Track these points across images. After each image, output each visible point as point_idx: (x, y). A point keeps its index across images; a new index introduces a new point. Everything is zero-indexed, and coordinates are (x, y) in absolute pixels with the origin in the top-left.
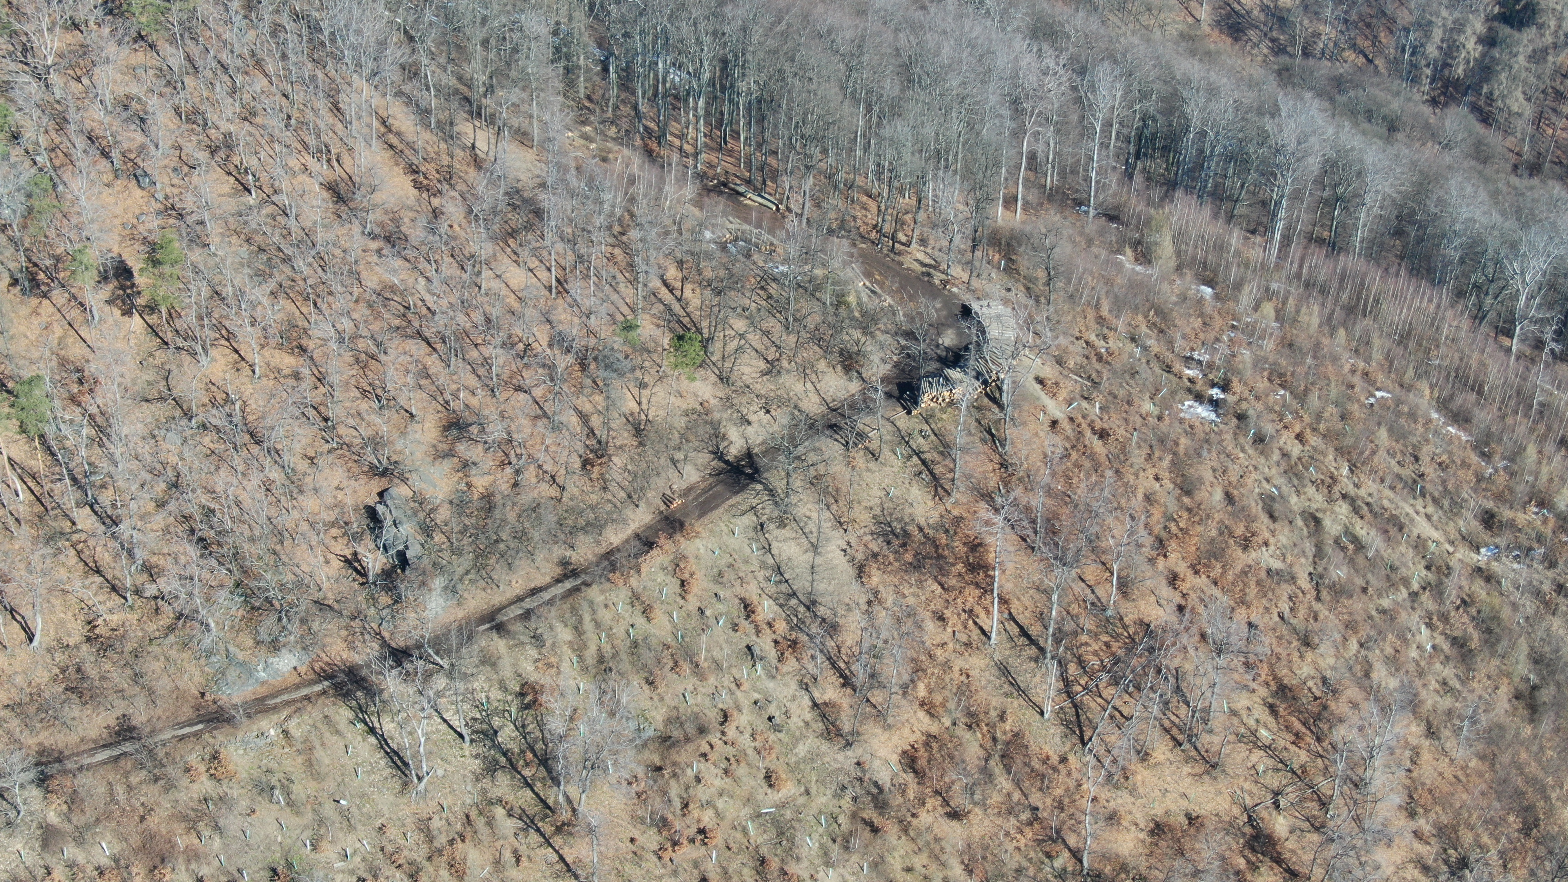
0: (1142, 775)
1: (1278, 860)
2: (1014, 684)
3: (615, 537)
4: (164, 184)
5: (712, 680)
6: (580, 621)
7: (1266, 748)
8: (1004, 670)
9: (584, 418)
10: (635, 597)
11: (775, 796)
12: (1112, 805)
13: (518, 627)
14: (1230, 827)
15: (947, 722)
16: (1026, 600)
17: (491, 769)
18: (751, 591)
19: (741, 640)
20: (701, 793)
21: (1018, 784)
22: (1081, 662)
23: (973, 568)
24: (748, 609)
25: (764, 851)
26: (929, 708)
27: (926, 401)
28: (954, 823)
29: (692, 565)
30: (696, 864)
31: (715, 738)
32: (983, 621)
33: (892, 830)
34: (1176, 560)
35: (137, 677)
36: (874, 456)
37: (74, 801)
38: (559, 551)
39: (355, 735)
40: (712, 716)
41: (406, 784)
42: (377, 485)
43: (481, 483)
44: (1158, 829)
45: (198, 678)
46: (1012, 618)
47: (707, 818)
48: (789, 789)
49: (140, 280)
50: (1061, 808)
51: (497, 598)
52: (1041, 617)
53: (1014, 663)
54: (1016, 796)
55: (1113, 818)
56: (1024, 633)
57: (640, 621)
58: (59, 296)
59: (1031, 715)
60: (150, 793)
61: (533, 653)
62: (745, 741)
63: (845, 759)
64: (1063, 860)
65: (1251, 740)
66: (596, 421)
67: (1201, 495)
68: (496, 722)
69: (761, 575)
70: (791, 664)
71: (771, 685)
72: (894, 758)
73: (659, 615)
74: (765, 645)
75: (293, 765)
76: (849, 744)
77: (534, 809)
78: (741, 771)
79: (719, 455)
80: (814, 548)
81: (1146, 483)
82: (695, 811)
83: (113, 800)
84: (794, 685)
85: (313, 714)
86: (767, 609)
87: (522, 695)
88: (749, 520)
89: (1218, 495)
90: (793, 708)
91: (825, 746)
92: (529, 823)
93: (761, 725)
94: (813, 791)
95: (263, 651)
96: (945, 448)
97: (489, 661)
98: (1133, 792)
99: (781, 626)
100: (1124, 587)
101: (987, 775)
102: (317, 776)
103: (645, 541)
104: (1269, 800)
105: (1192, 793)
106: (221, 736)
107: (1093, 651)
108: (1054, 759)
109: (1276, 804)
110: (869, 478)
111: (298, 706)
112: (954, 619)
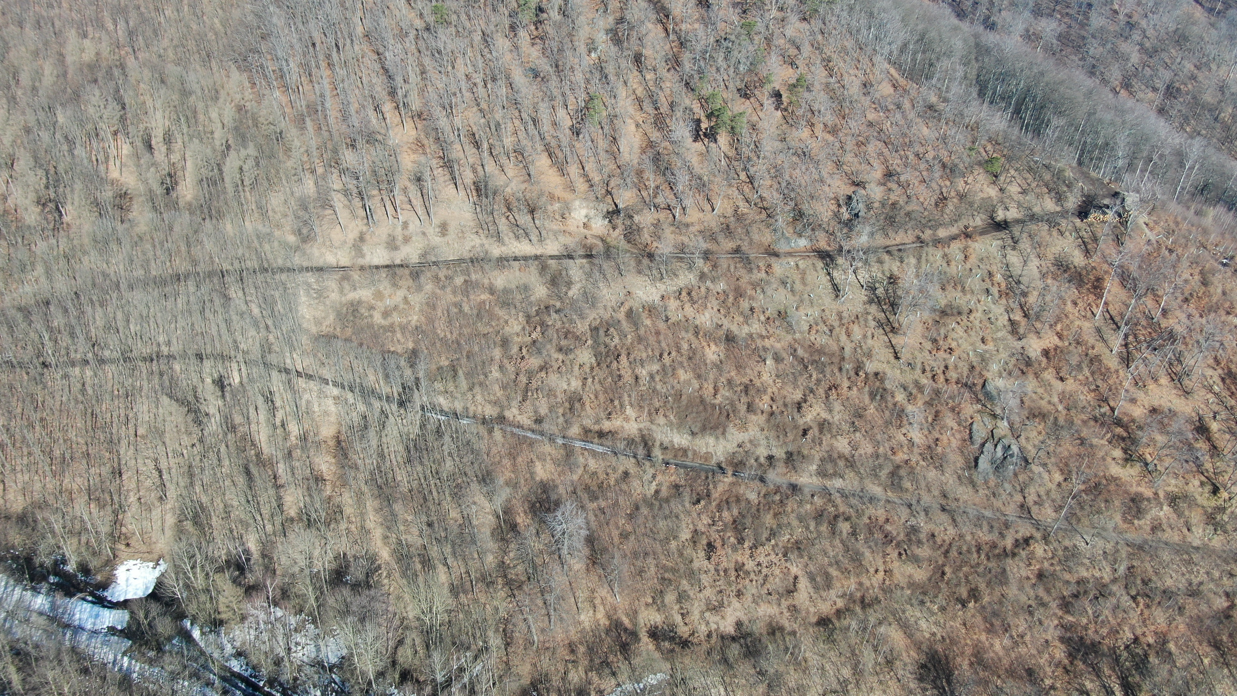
0: (1152, 386)
1: (1209, 439)
2: (1102, 337)
3: (942, 233)
4: (802, 69)
5: (968, 296)
6: (921, 257)
7: (1215, 393)
8: (1098, 330)
9: (941, 187)
10: (945, 255)
11: (983, 346)
12: (1134, 396)
13: (896, 253)
14: (1189, 421)
15: (1067, 344)
16: (1117, 306)
17: (871, 302)
18: (994, 269)
19: (985, 286)
20: (953, 335)
21: (1093, 373)
22: (1135, 336)
23: (1095, 288)
24: (990, 274)
25: (975, 364)
26: (1060, 336)
27: (1091, 218)
28: (1059, 382)
29: (971, 250)
30: (944, 360)
31: (964, 317)
32: (1094, 309)
33: (1031, 376)
34: (1192, 308)
35: (748, 232)
36: (1062, 234)
37: (715, 266)
38: (918, 232)
39: (822, 274)
40: (966, 310)
41: (837, 296)
42: (853, 188)
43: (893, 197)
44: (1154, 411)
45: (769, 240)
46: (1108, 311)
47: (954, 345)
48: (990, 346)
49: (784, 98)
50: (1110, 390)
51: (888, 243)
52: (1122, 315)
53: (1104, 329)
54: (1091, 379)
55: (1133, 401)
56: (1112, 318)
57: (945, 265)
58: (752, 99)
59: (1107, 351)
60: (742, 272)
61: (898, 264)
62: (977, 323)
63: (1018, 345)
64: (1105, 409)
65: (1210, 390)
66: (945, 190)
67: (1212, 289)
68: (877, 285)
69: (999, 265)
70: (1004, 301)
71: (993, 306)
72: (1039, 350)
73: (953, 263)
74: (995, 290)
75: (797, 277)
76: (1020, 339)
77: (884, 321)
78: (973, 333)
79: (992, 218)
80: (1025, 262)
81: (1186, 275)
82: (950, 340)
83: (729, 270)
84: (1002, 309)
85: (809, 262)
86: (998, 277)
87: (890, 278)
88: (1000, 242)
89: (1219, 291)
90: (1000, 318)
91: (1009, 337)
92: (880, 325)
93: (985, 318)
94: (1001, 350)
95: (795, 236)
96: (1095, 240)
97: (880, 262)
99: (1003, 285)
100: (1165, 312)
101: (1079, 367)
102: (804, 284)
103: (954, 238)
104: (1211, 415)
105: (1174, 401)
106: (773, 260)
107: (1142, 334)
108: (1113, 370)
109: (1215, 417)
110: (1057, 241)
111: (804, 258)
112: (1080, 304)
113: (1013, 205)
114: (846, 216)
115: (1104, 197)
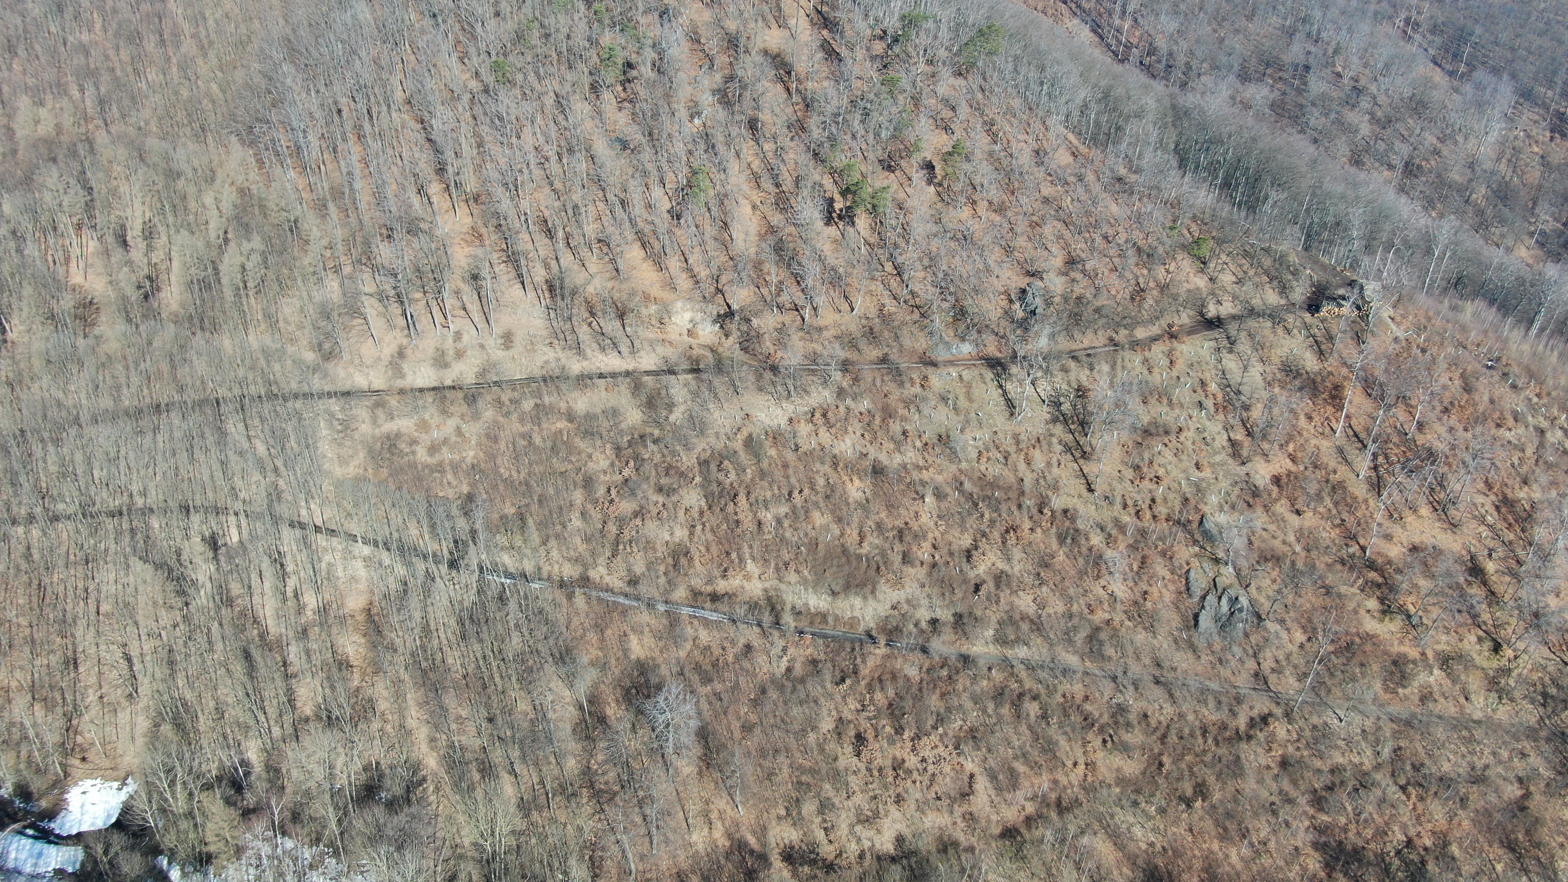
0: (1410, 518)
1: (1485, 583)
2: (1345, 459)
3: (1141, 333)
4: (958, 134)
5: (1177, 411)
6: (1115, 363)
7: (1488, 525)
8: (1340, 451)
9: (1137, 278)
10: (1146, 361)
11: (1199, 474)
12: (1389, 531)
13: (1084, 359)
14: (1459, 560)
15: (1302, 468)
16: (1361, 420)
17: (1055, 420)
18: (1207, 376)
19: (1197, 397)
20: (1159, 460)
21: (1336, 504)
22: (1386, 457)
23: (1333, 397)
24: (1203, 383)
25: (1189, 496)
26: (1293, 459)
27: (1323, 312)
28: (1295, 517)
29: (1178, 354)
30: (1150, 491)
31: (1173, 437)
32: (1334, 425)
33: (1259, 510)
34: (1453, 420)
35: (897, 337)
36: (1288, 331)
37: (856, 380)
38: (1110, 333)
39: (992, 386)
40: (1174, 428)
41: (1012, 414)
42: (1027, 280)
43: (1078, 290)
44: (1414, 549)
45: (924, 345)
46: (1351, 426)
47: (1161, 472)
48: (1207, 473)
49: (938, 170)
50: (1359, 524)
51: (1074, 347)
52: (1368, 431)
53: (1347, 448)
54: (1334, 512)
55: (1388, 537)
56: (1356, 435)
57: (1146, 372)
58: (897, 173)
59: (1352, 476)
60: (891, 387)
61: (1087, 372)
62: (1189, 444)
63: (1242, 471)
64: (1354, 549)
65: (1482, 521)
66: (1141, 280)
67: (1476, 395)
68: (1062, 399)
69: (1213, 372)
70: (1221, 417)
71: (1208, 423)
72: (1268, 477)
73: (1156, 370)
74: (1209, 403)
75: (961, 392)
76: (1243, 463)
77: (1072, 444)
78: (1184, 457)
79: (1202, 314)
80: (1245, 368)
81: (1444, 380)
82: (1156, 467)
83: (874, 384)
84: (1220, 427)
85: (976, 372)
86: (1213, 387)
87: (1078, 390)
88: (1213, 344)
89: (1486, 398)
90: (1217, 437)
91: (1230, 461)
92: (1068, 449)
93: (1198, 439)
94: (1220, 477)
95: (957, 340)
96: (1331, 338)
97: (1065, 370)
98: (1404, 527)
99: (1220, 396)
100: (1421, 426)
101: (1319, 497)
102: (970, 400)
103: (1155, 339)
104: (1486, 552)
105: (1439, 537)
106: (930, 370)
107: (1395, 453)
108: (1360, 499)
109: (1490, 555)
110: (1283, 342)
111: (968, 367)
112: (1317, 418)
113: (1226, 299)
114: (1020, 314)
115: (1339, 286)
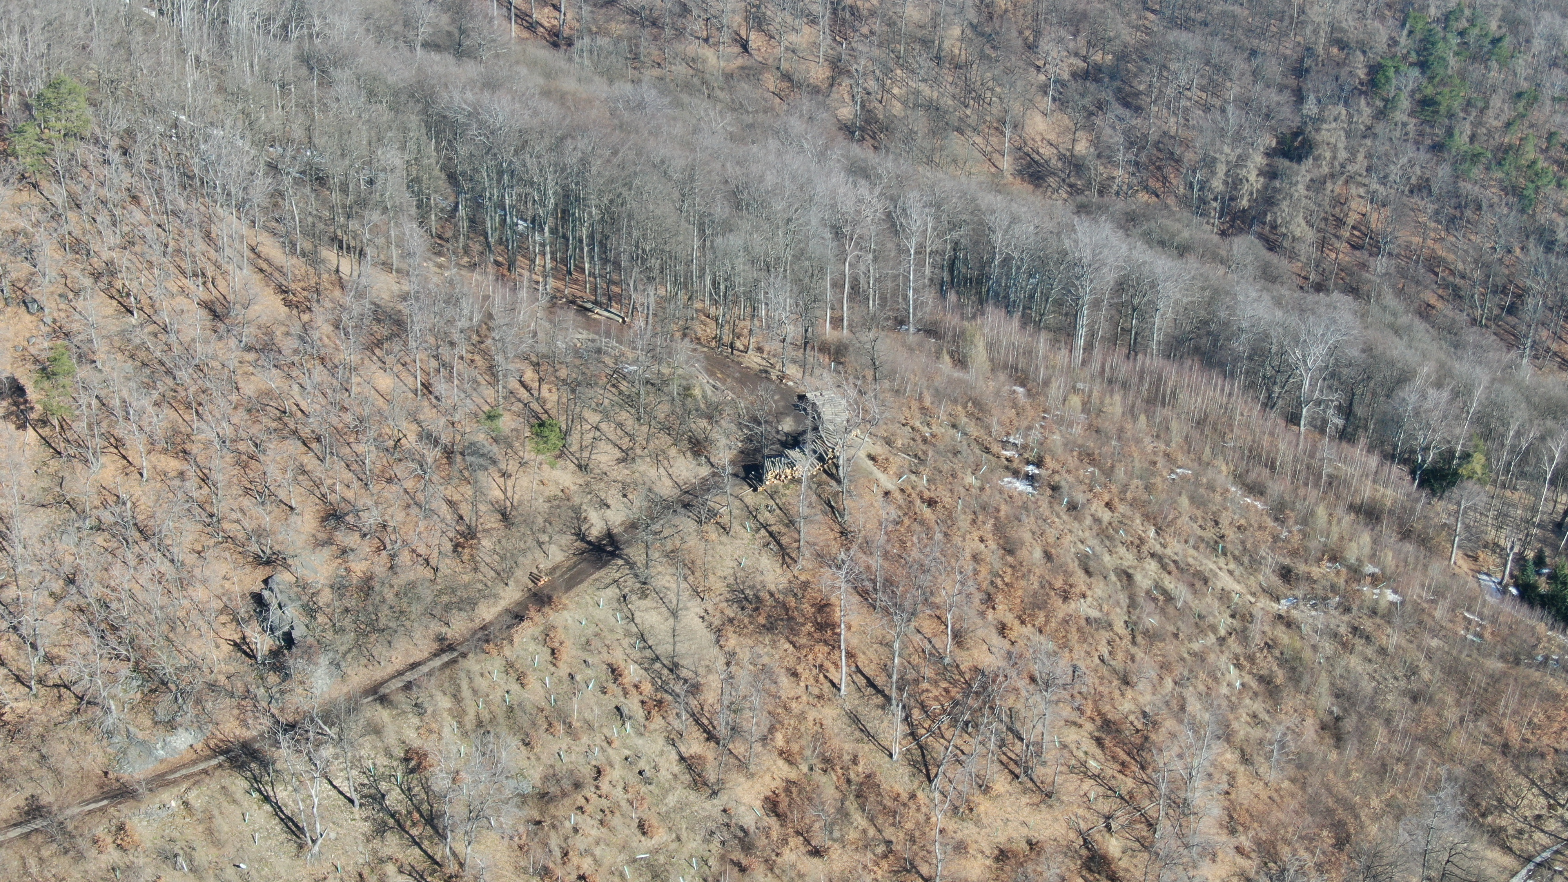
0: (984, 806)
2: (864, 731)
3: (487, 612)
4: (53, 309)
5: (585, 739)
6: (458, 688)
7: (1095, 777)
8: (854, 718)
9: (455, 507)
10: (509, 666)
11: (648, 843)
12: (959, 836)
13: (401, 697)
14: (1068, 850)
15: (805, 768)
16: (871, 654)
17: (381, 830)
18: (618, 657)
19: (610, 702)
21: (872, 820)
22: (923, 707)
23: (821, 627)
24: (615, 672)
26: (787, 756)
27: (769, 479)
28: (816, 861)
29: (560, 635)
31: (590, 792)
32: (833, 675)
34: (1003, 612)
36: (725, 530)
38: (436, 627)
39: (252, 804)
41: (301, 847)
42: (261, 573)
43: (359, 567)
44: (1002, 855)
45: (101, 759)
46: (859, 671)
47: (586, 865)
48: (661, 836)
49: (32, 394)
50: (913, 840)
51: (379, 674)
52: (885, 669)
53: (863, 711)
54: (872, 832)
55: (961, 848)
56: (871, 683)
57: (515, 687)
59: (881, 758)
60: (61, 865)
61: (415, 721)
62: (618, 793)
63: (712, 808)
65: (1082, 770)
66: (465, 509)
67: (1023, 553)
68: (383, 786)
69: (626, 642)
70: (657, 722)
71: (640, 742)
72: (758, 804)
73: (532, 680)
74: (632, 705)
75: (194, 833)
76: (714, 793)
77: (423, 865)
78: (616, 821)
79: (581, 536)
80: (674, 616)
81: (972, 545)
82: (574, 859)
84: (661, 741)
85: (212, 785)
86: (632, 672)
87: (407, 760)
88: (612, 592)
89: (1038, 554)
90: (661, 762)
91: (693, 796)
92: (419, 878)
93: (632, 778)
94: (684, 835)
95: (161, 731)
96: (790, 520)
97: (376, 730)
98: (978, 823)
99: (647, 688)
100: (959, 638)
101: (843, 814)
102: (217, 843)
103: (518, 616)
104: (1102, 826)
105: (1031, 821)
106: (124, 811)
107: (934, 695)
108: (904, 796)
109: (1108, 828)
110: (720, 549)
111: (196, 779)
112: (806, 674)
113: (613, 497)
114: (263, 643)
115: (779, 416)
